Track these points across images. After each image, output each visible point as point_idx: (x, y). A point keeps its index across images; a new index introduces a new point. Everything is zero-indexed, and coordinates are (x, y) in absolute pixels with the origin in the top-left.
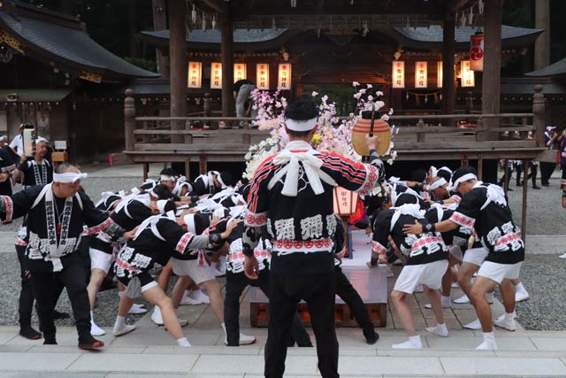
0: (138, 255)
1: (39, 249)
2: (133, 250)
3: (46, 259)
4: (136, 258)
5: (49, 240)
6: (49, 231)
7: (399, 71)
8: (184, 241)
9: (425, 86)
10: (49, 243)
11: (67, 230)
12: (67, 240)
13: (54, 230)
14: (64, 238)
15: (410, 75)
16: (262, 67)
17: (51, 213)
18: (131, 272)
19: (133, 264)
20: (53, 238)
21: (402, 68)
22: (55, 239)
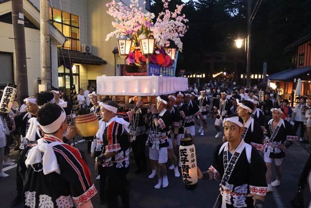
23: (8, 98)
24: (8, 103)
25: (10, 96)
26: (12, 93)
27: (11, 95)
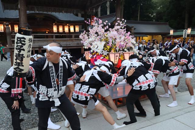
0: (90, 89)
1: (47, 95)
2: (89, 86)
3: (51, 100)
4: (90, 90)
5: (53, 89)
6: (53, 83)
7: (55, 28)
8: (113, 80)
9: (62, 32)
10: (53, 91)
11: (62, 82)
12: (62, 87)
13: (55, 82)
14: (61, 87)
15: (58, 29)
16: (16, 26)
17: (53, 73)
18: (89, 97)
19: (89, 93)
20: (55, 87)
21: (56, 27)
22: (57, 88)
23: (21, 53)
24: (22, 60)
25: (24, 50)
26: (24, 44)
27: (24, 47)
